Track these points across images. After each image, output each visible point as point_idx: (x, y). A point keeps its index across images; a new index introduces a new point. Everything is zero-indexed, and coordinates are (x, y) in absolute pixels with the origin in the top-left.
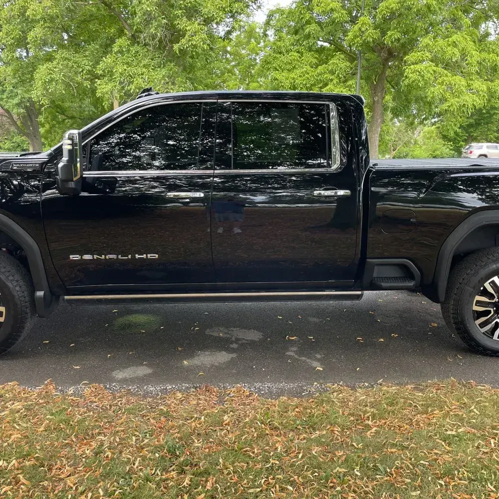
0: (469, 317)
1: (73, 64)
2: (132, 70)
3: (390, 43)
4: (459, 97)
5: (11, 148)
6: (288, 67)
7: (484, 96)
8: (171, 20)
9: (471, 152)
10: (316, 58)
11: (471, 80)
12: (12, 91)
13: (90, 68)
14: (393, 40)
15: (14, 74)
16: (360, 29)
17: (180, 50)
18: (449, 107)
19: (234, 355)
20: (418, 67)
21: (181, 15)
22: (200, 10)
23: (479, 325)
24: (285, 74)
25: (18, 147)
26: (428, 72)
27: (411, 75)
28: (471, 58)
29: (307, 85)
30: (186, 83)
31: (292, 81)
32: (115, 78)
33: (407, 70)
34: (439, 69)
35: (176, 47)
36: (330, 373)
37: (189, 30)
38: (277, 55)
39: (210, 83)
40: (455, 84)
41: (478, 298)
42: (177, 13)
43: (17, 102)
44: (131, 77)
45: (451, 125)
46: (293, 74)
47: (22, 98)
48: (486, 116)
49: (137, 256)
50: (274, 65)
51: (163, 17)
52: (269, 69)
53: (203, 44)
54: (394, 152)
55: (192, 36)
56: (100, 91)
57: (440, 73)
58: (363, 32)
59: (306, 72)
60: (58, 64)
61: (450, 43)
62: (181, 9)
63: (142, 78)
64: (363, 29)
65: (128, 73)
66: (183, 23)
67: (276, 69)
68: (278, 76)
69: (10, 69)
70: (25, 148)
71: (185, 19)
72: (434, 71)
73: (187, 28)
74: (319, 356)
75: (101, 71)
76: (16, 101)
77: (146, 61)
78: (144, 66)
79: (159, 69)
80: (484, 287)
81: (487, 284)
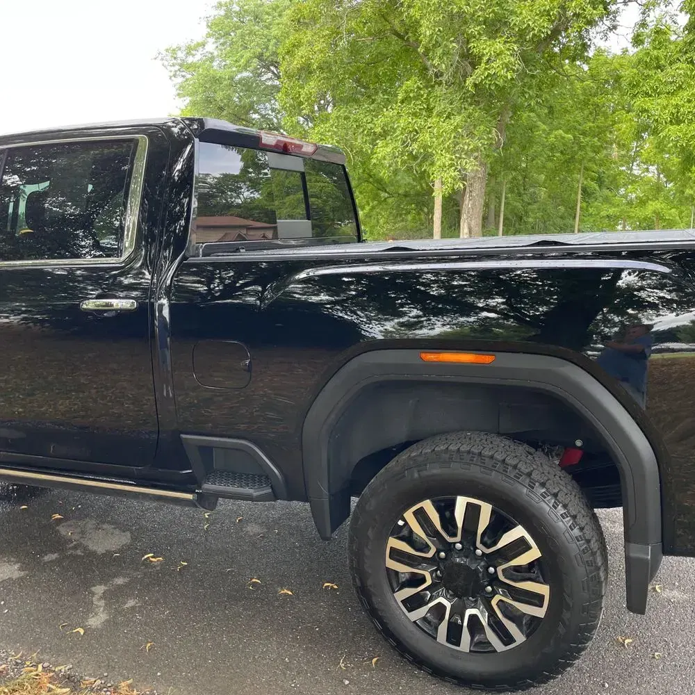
2: (418, 123)
17: (475, 85)
19: (19, 575)
21: (479, 33)
22: (509, 20)
23: (404, 603)
30: (491, 132)
31: (675, 111)
32: (396, 137)
35: (469, 82)
37: (489, 54)
38: (650, 73)
41: (394, 543)
42: (472, 32)
44: (416, 131)
46: (677, 98)
50: (644, 88)
52: (635, 96)
55: (491, 62)
62: (478, 24)
65: (412, 127)
66: (479, 45)
67: (647, 95)
71: (484, 38)
73: (485, 51)
74: (130, 604)
80: (404, 520)
81: (409, 515)
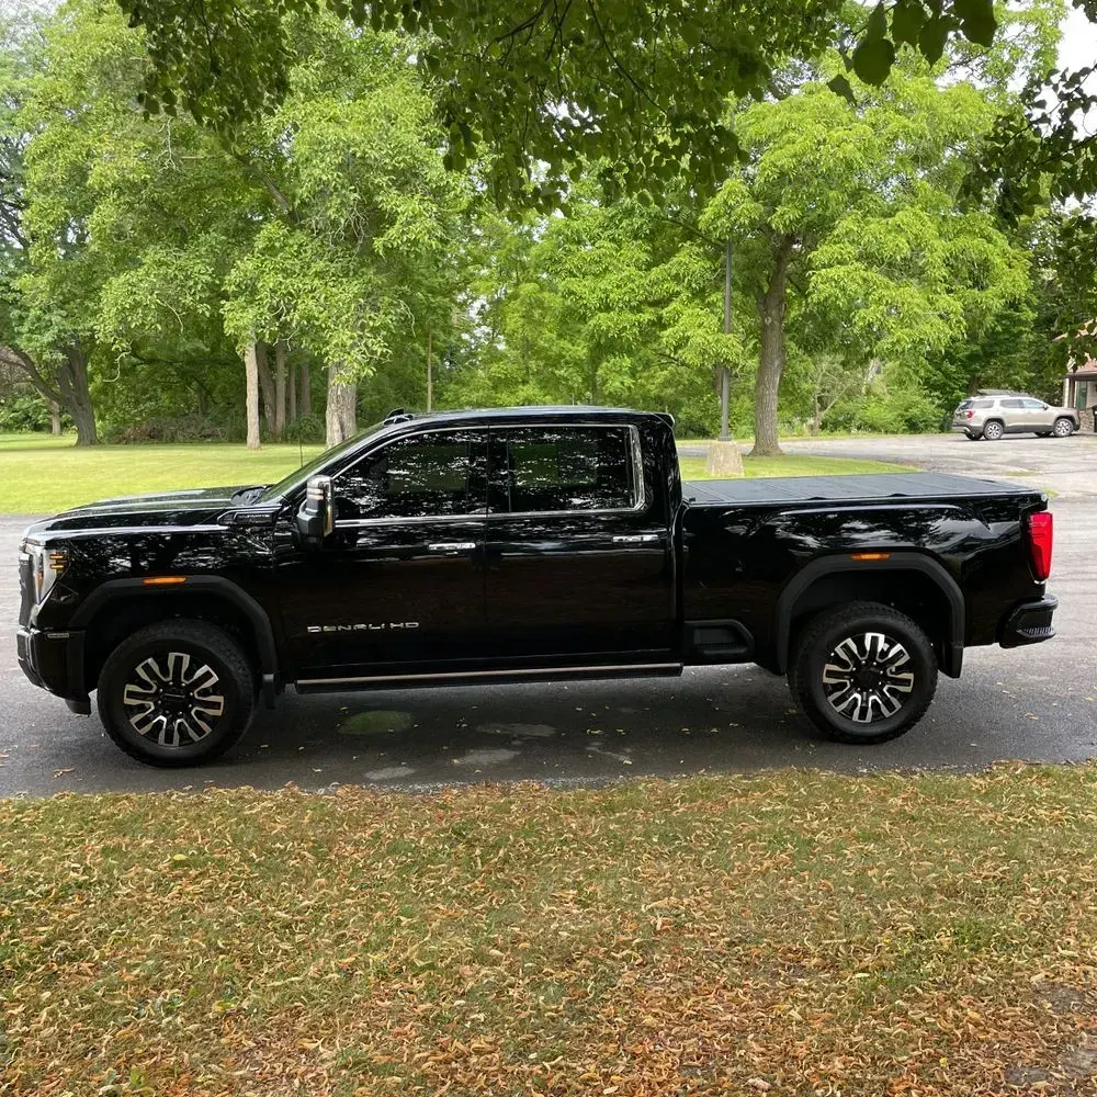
0: (819, 691)
1: (177, 272)
2: (294, 284)
3: (781, 227)
4: (911, 327)
5: (11, 422)
6: (595, 268)
7: (959, 322)
8: (368, 193)
9: (970, 415)
10: (646, 251)
11: (935, 292)
12: (39, 319)
13: (209, 279)
14: (787, 222)
15: (53, 291)
16: (725, 202)
17: (386, 250)
18: (893, 344)
19: (518, 753)
20: (832, 272)
21: (387, 185)
22: (423, 173)
23: (833, 702)
24: (589, 281)
25: (25, 419)
26: (853, 280)
27: (821, 286)
28: (932, 252)
29: (632, 304)
30: (398, 305)
31: (603, 296)
32: (260, 299)
33: (814, 278)
34: (874, 275)
35: (378, 243)
36: (640, 766)
37: (403, 213)
38: (572, 247)
39: (439, 284)
40: (903, 303)
41: (829, 667)
42: (379, 182)
43: (50, 339)
44: (292, 295)
45: (907, 373)
46: (604, 281)
47: (60, 331)
48: (1002, 337)
49: (392, 625)
50: (567, 266)
51: (353, 187)
53: (429, 239)
54: (823, 413)
55: (409, 223)
56: (232, 325)
57: (875, 283)
58: (731, 207)
59: (629, 277)
60: (147, 274)
61: (890, 228)
62: (386, 172)
63: (313, 298)
64: (731, 202)
65: (286, 288)
66: (389, 200)
67: (573, 275)
68: (575, 288)
69: (45, 281)
70: (40, 422)
71: (394, 191)
72: (865, 280)
73: (399, 210)
74: (628, 750)
75: (233, 287)
76: (48, 337)
77: (320, 265)
78: (317, 274)
79: (344, 280)
80: (835, 652)
81: (838, 649)
